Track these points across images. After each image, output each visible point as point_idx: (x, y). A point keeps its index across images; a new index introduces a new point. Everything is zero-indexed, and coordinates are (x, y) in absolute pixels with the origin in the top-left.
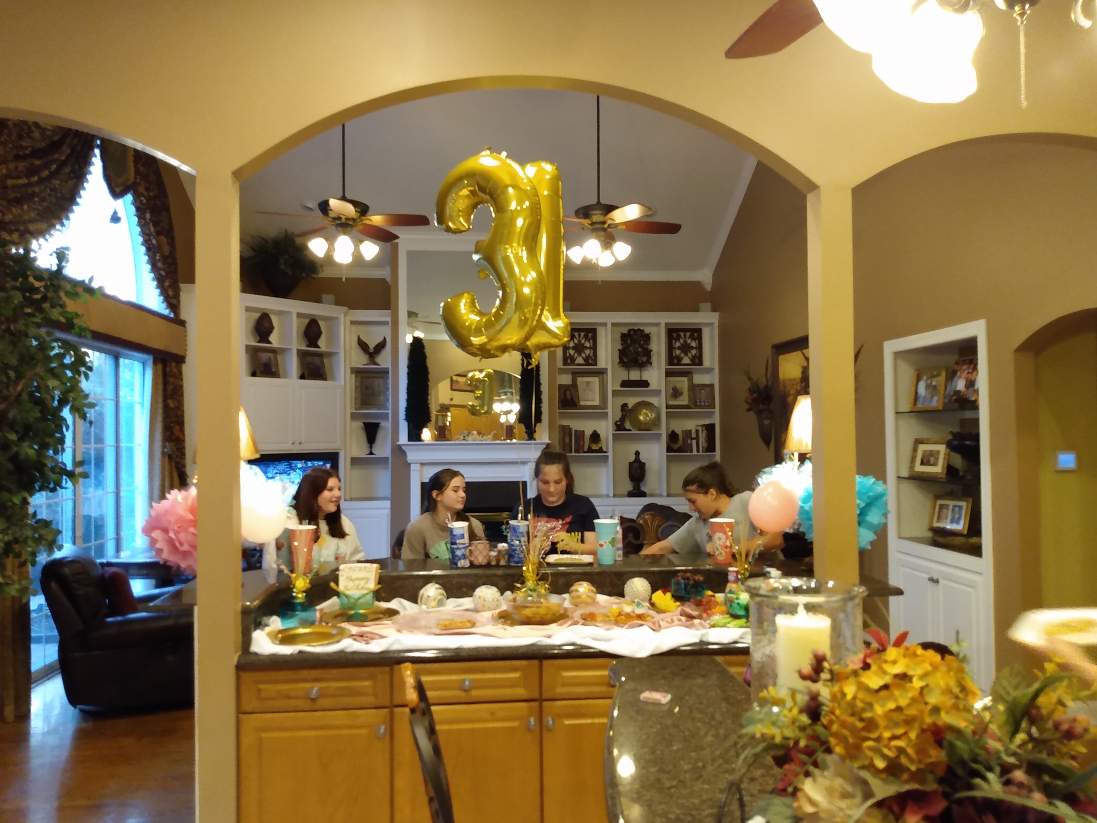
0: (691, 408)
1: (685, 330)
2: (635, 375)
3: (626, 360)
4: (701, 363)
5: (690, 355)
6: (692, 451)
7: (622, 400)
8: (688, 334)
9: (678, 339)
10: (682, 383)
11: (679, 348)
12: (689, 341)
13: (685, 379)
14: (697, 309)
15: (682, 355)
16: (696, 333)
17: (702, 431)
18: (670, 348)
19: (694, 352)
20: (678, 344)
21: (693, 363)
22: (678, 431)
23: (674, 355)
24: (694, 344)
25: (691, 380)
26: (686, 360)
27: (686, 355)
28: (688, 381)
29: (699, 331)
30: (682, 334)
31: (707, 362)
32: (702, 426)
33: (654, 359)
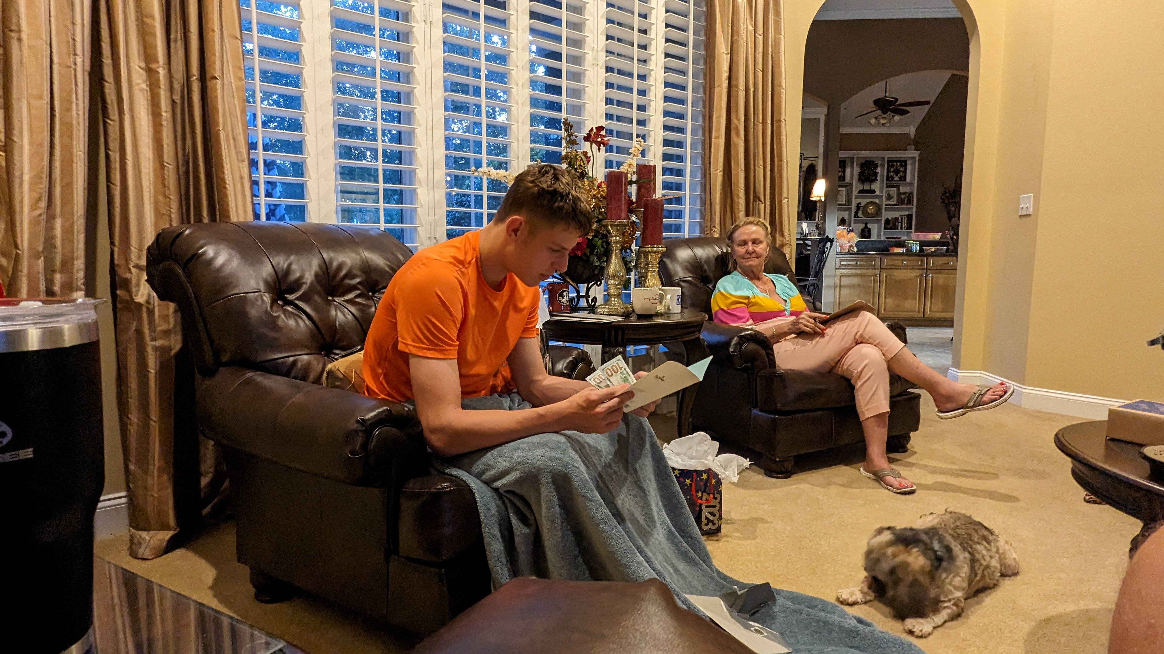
0: (898, 205)
1: (897, 161)
2: (866, 187)
3: (862, 177)
4: (905, 180)
5: (899, 176)
6: (900, 229)
7: (859, 201)
8: (899, 164)
9: (893, 166)
10: (894, 191)
11: (893, 172)
12: (899, 167)
13: (895, 189)
14: (906, 150)
15: (895, 176)
16: (903, 163)
17: (905, 218)
18: (888, 171)
19: (901, 174)
20: (892, 170)
21: (901, 180)
22: (890, 219)
23: (890, 176)
24: (901, 169)
25: (898, 190)
26: (896, 178)
27: (897, 175)
29: (905, 162)
30: (895, 164)
31: (908, 179)
32: (905, 215)
33: (878, 178)
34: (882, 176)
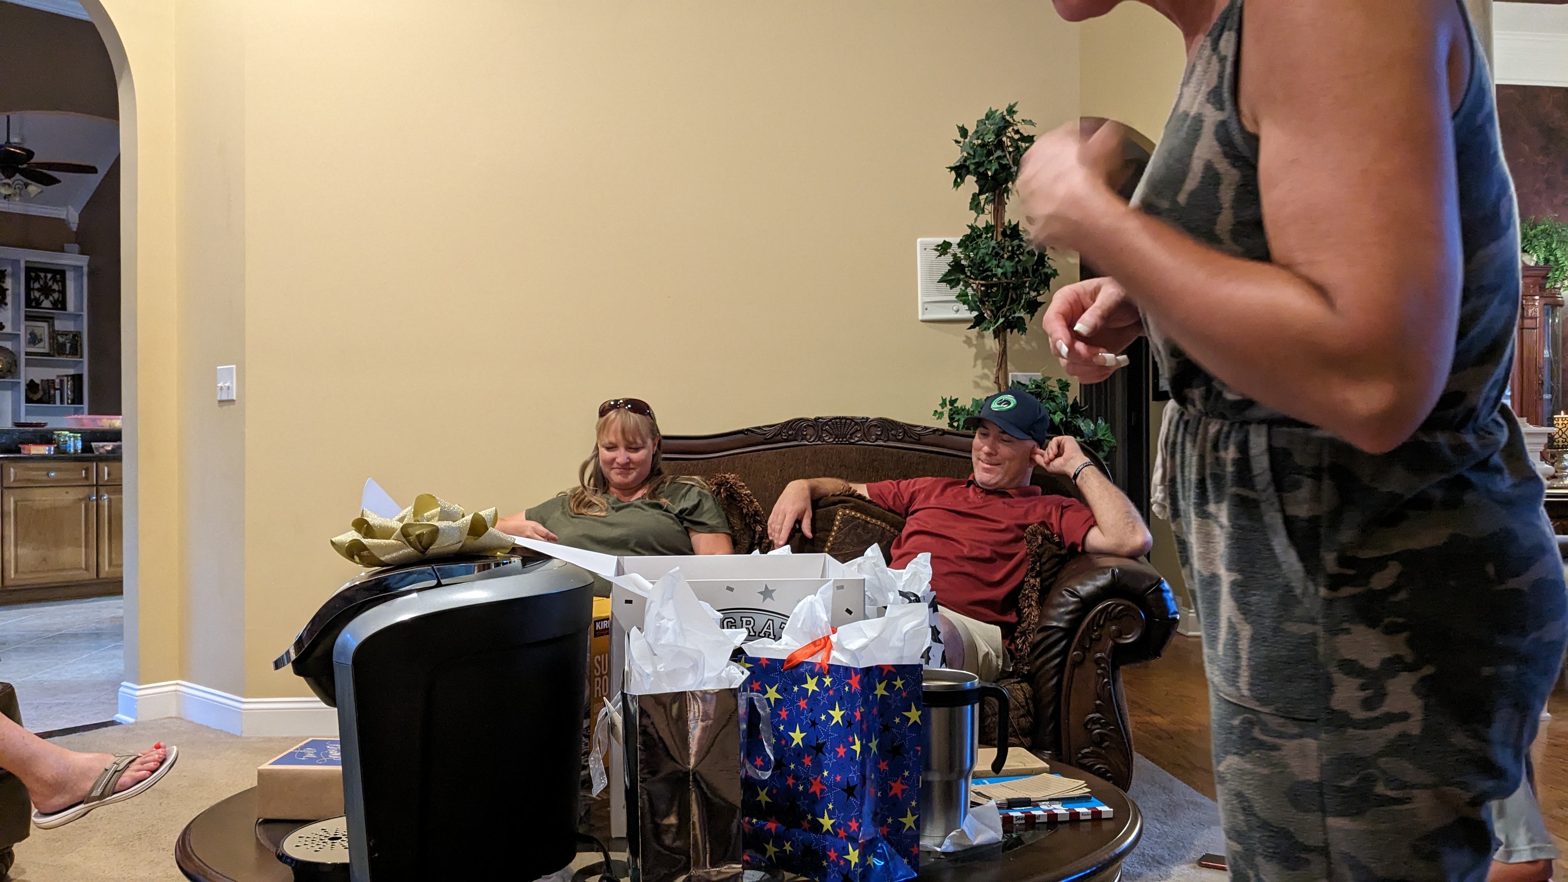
0: (53, 356)
1: (45, 271)
4: (64, 308)
5: (51, 298)
6: (55, 403)
8: (49, 276)
9: (37, 279)
10: (42, 329)
11: (38, 290)
12: (50, 283)
13: (45, 325)
14: (62, 250)
15: (42, 298)
16: (59, 275)
17: (68, 381)
18: (28, 290)
19: (56, 295)
20: (37, 286)
21: (55, 308)
22: (38, 381)
23: (32, 297)
24: (55, 287)
25: (51, 326)
26: (46, 304)
27: (47, 298)
28: (49, 328)
29: (62, 273)
30: (42, 275)
31: (71, 306)
32: (67, 376)
33: (9, 300)
34: (16, 295)
